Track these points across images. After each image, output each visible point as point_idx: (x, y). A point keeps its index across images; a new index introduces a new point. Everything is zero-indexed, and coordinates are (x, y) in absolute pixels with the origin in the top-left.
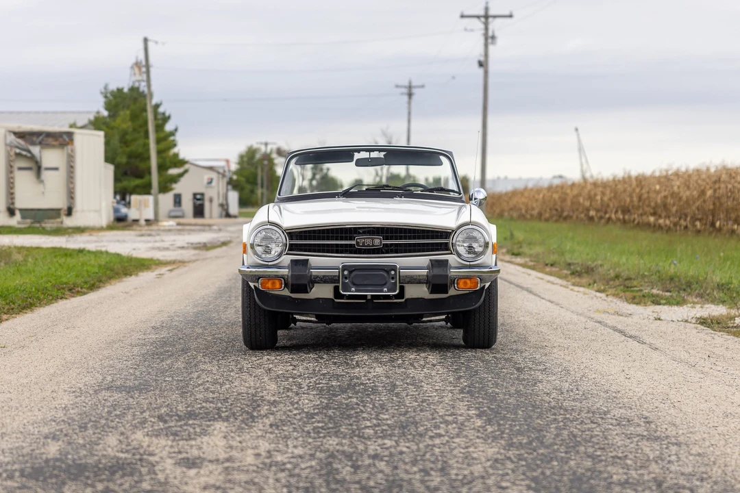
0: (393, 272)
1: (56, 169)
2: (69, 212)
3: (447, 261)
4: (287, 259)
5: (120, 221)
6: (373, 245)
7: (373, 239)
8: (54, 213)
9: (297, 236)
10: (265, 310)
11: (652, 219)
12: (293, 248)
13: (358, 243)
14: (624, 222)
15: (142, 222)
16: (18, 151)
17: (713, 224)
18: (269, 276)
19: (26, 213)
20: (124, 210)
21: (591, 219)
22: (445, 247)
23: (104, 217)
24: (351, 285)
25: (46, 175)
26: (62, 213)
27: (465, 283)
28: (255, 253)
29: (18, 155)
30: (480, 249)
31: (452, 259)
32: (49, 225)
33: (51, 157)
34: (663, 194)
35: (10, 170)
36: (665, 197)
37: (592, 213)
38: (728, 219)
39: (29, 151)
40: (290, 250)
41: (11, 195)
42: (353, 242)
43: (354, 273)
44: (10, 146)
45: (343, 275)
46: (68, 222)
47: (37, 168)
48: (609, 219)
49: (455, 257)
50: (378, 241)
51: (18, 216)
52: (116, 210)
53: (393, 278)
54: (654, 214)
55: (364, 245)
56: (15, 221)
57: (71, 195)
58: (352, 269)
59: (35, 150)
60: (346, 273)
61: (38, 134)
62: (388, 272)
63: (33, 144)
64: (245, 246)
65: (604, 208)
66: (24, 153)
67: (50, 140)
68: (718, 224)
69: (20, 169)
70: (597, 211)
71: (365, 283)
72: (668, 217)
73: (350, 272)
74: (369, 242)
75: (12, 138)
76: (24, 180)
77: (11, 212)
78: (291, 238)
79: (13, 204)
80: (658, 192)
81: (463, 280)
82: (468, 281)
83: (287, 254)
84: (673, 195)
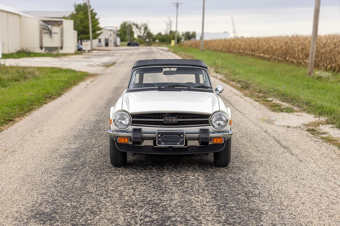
0: (182, 135)
1: (57, 33)
2: (61, 48)
3: (208, 129)
4: (131, 128)
5: (80, 51)
6: (172, 122)
7: (172, 119)
8: (56, 48)
9: (136, 116)
10: (121, 152)
11: (262, 55)
12: (134, 123)
13: (165, 120)
14: (252, 55)
15: (87, 51)
16: (44, 27)
17: (285, 58)
18: (123, 136)
19: (47, 48)
20: (81, 46)
21: (240, 53)
22: (207, 123)
23: (73, 49)
24: (162, 142)
25: (53, 35)
26: (59, 48)
27: (217, 140)
28: (116, 125)
29: (44, 28)
30: (224, 124)
31: (210, 128)
32: (54, 52)
33: (55, 29)
34: (267, 46)
35: (41, 33)
36: (268, 47)
37: (240, 51)
38: (291, 57)
39: (47, 27)
40: (132, 123)
41: (41, 42)
42: (163, 120)
43: (163, 136)
44: (41, 25)
45: (158, 136)
46: (61, 52)
47: (50, 33)
48: (247, 53)
49: (212, 127)
50: (175, 120)
51: (44, 49)
52: (78, 46)
53: (182, 138)
54: (263, 53)
55: (168, 122)
56: (43, 51)
57: (62, 42)
58: (162, 134)
59: (50, 27)
60: (159, 135)
61: (51, 21)
62: (180, 135)
63: (49, 24)
64: (111, 121)
65: (245, 49)
66: (46, 28)
67: (55, 23)
68: (287, 59)
69: (45, 33)
70: (242, 50)
71: (169, 140)
72: (268, 54)
73: (162, 135)
74: (170, 120)
75: (41, 23)
76: (46, 37)
77: (41, 48)
78: (133, 118)
79: (42, 45)
80: (265, 46)
81: (216, 139)
82: (218, 139)
83: (131, 125)
84: (270, 47)
